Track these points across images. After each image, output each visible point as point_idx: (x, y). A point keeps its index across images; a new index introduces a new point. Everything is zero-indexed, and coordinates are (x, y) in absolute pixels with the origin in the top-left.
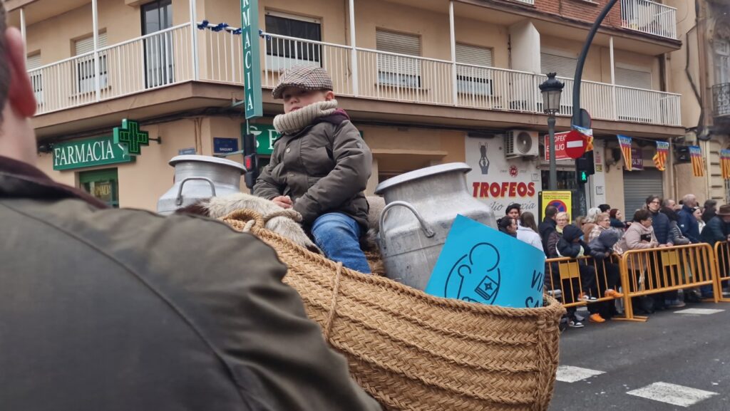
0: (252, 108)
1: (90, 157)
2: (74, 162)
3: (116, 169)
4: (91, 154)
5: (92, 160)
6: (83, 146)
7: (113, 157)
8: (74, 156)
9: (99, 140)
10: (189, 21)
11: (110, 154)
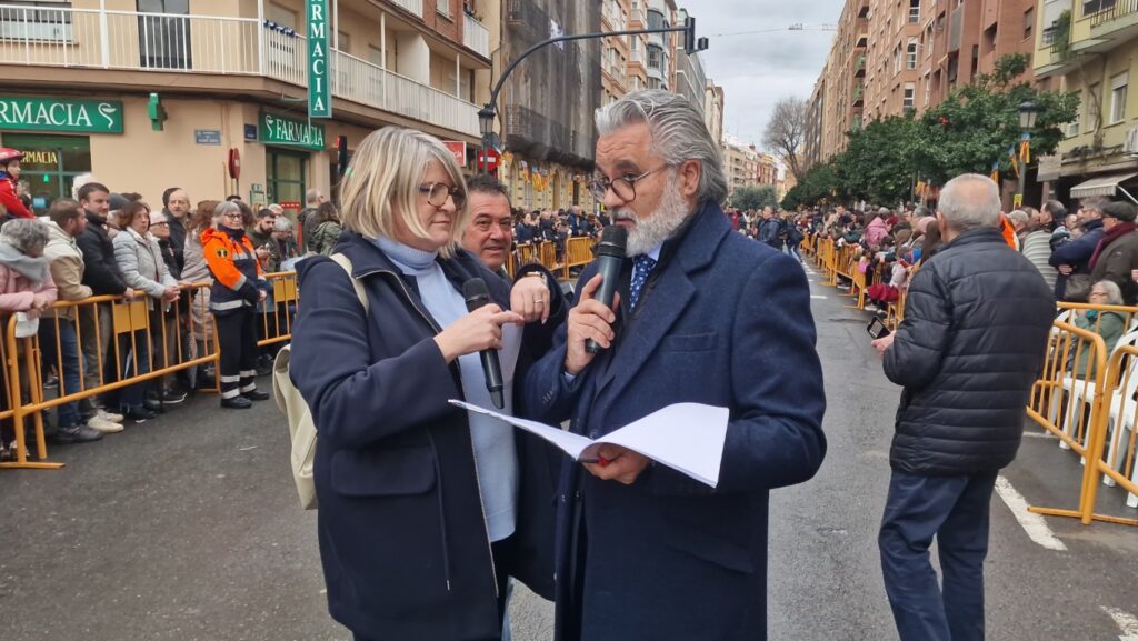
0: (322, 109)
1: (42, 120)
2: (8, 121)
3: (88, 137)
4: (45, 116)
5: (48, 122)
6: (28, 105)
7: (89, 124)
8: (9, 114)
9: (65, 103)
10: (257, 17)
11: (83, 122)
